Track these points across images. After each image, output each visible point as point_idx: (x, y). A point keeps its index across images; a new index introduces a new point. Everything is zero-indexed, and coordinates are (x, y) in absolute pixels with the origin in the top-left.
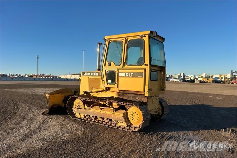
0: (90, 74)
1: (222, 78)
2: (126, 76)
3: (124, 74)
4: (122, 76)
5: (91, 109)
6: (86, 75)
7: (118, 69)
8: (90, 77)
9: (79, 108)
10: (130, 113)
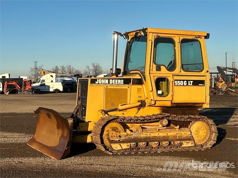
0: (107, 81)
2: (184, 84)
3: (181, 81)
4: (179, 84)
5: (144, 133)
6: (99, 83)
7: (173, 75)
8: (107, 87)
9: (120, 136)
10: (195, 130)
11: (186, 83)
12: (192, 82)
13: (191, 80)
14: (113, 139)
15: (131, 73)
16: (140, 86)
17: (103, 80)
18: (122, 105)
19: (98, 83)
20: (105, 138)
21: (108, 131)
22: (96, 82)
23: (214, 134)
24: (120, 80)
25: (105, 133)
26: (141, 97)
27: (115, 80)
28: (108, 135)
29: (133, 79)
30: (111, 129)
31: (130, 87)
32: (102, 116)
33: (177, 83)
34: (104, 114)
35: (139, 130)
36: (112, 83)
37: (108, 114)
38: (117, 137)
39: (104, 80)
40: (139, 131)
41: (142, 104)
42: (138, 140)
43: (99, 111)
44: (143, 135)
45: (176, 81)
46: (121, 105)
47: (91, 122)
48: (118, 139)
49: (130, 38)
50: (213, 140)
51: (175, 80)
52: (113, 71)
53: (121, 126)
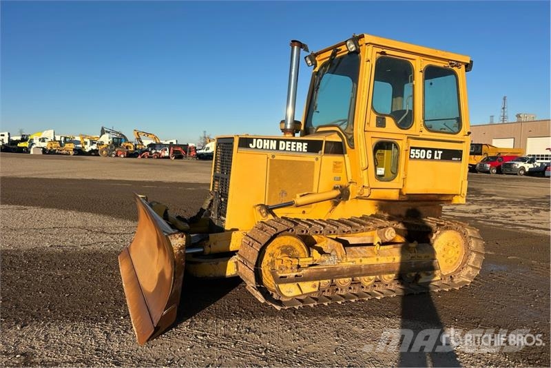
0: (273, 144)
1: (86, 143)
2: (428, 157)
3: (422, 151)
4: (418, 157)
5: (349, 259)
6: (256, 147)
7: (408, 138)
8: (273, 156)
9: (299, 267)
10: (442, 247)
11: (430, 155)
12: (440, 152)
13: (440, 150)
14: (282, 275)
15: (318, 130)
16: (338, 158)
17: (265, 141)
18: (304, 195)
19: (254, 146)
20: (266, 272)
21: (273, 255)
22: (251, 145)
23: (474, 255)
24: (301, 144)
25: (267, 259)
26: (340, 180)
27: (290, 143)
28: (273, 262)
29: (326, 142)
30: (279, 251)
31: (320, 159)
32: (261, 218)
33: (414, 153)
34: (264, 214)
35: (337, 249)
36: (284, 148)
37: (274, 215)
38: (292, 268)
39: (268, 141)
40: (339, 253)
41: (343, 195)
42: (336, 273)
43: (255, 207)
44: (347, 263)
45: (412, 150)
46: (301, 196)
47: (237, 230)
48: (294, 274)
49: (319, 64)
50: (472, 266)
51: (412, 148)
52: (286, 124)
53: (302, 244)
